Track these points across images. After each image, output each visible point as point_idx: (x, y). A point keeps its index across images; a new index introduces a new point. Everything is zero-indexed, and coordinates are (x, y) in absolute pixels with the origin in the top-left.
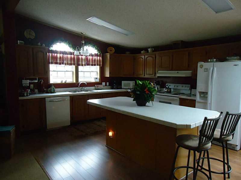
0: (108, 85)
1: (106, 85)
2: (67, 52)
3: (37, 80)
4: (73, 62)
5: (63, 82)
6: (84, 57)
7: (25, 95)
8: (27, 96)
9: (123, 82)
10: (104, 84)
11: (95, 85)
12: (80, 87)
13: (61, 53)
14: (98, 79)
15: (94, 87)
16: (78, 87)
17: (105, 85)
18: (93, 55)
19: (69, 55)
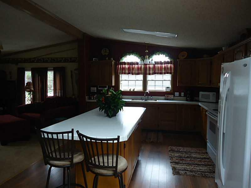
0: (183, 96)
1: (180, 95)
2: (134, 62)
3: (106, 87)
4: (140, 72)
5: (132, 90)
6: (151, 66)
7: (92, 98)
8: (93, 99)
9: (201, 93)
10: (177, 94)
11: (166, 95)
12: (146, 95)
13: (129, 64)
14: (169, 88)
15: (164, 97)
16: (144, 96)
17: (178, 96)
18: (163, 63)
19: (136, 65)
